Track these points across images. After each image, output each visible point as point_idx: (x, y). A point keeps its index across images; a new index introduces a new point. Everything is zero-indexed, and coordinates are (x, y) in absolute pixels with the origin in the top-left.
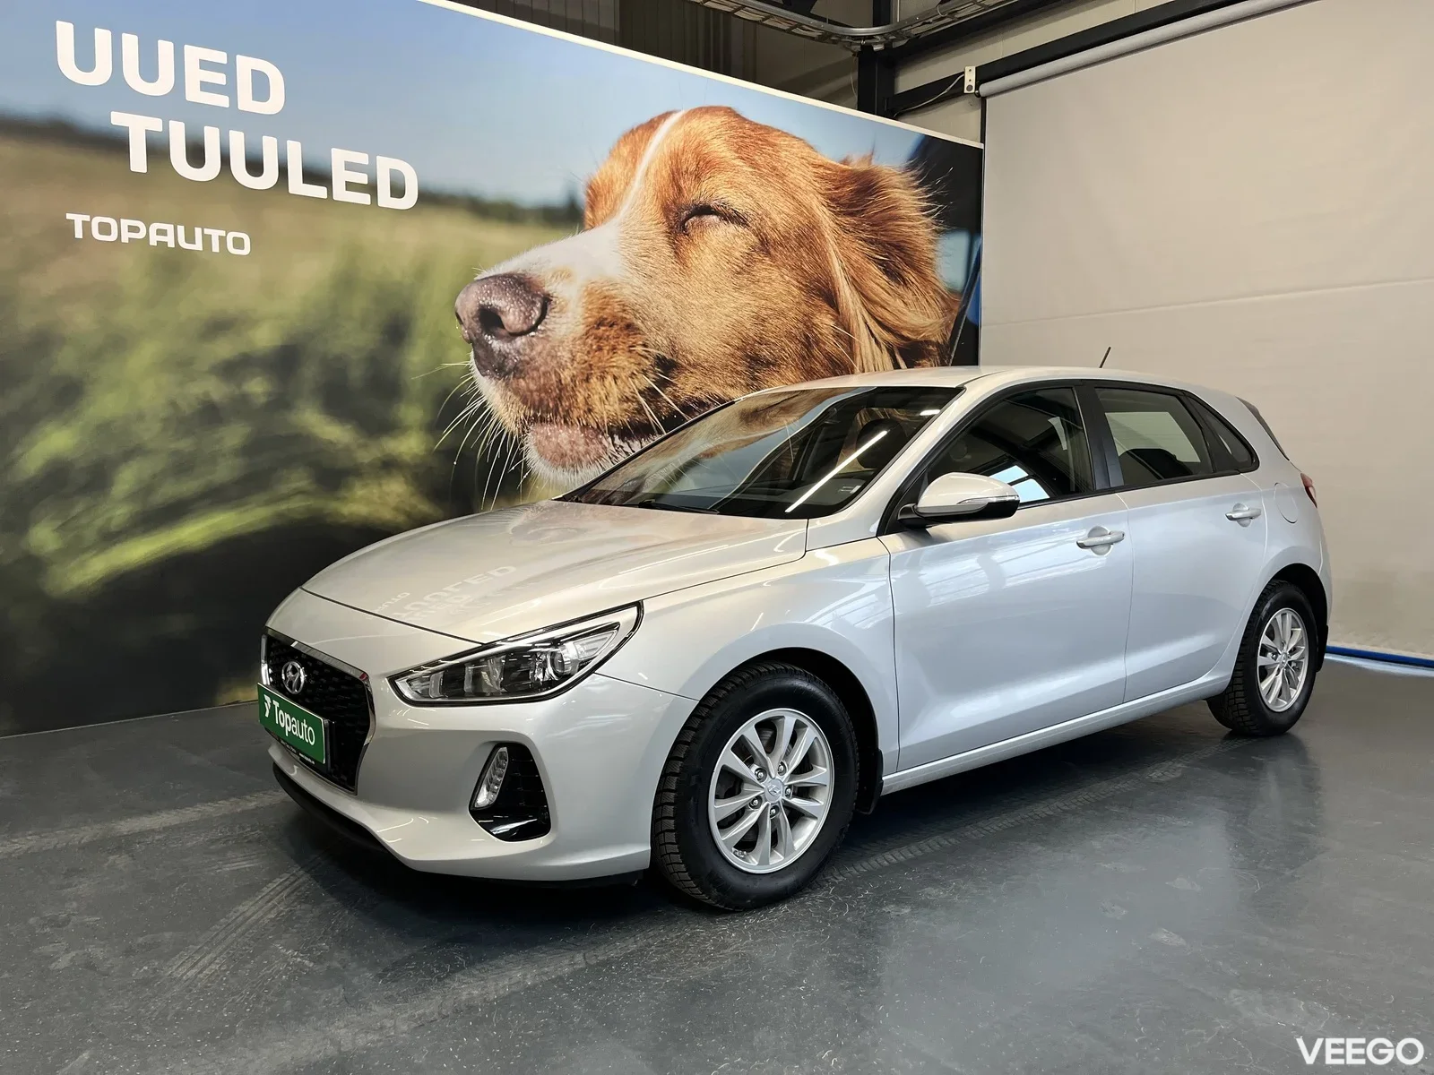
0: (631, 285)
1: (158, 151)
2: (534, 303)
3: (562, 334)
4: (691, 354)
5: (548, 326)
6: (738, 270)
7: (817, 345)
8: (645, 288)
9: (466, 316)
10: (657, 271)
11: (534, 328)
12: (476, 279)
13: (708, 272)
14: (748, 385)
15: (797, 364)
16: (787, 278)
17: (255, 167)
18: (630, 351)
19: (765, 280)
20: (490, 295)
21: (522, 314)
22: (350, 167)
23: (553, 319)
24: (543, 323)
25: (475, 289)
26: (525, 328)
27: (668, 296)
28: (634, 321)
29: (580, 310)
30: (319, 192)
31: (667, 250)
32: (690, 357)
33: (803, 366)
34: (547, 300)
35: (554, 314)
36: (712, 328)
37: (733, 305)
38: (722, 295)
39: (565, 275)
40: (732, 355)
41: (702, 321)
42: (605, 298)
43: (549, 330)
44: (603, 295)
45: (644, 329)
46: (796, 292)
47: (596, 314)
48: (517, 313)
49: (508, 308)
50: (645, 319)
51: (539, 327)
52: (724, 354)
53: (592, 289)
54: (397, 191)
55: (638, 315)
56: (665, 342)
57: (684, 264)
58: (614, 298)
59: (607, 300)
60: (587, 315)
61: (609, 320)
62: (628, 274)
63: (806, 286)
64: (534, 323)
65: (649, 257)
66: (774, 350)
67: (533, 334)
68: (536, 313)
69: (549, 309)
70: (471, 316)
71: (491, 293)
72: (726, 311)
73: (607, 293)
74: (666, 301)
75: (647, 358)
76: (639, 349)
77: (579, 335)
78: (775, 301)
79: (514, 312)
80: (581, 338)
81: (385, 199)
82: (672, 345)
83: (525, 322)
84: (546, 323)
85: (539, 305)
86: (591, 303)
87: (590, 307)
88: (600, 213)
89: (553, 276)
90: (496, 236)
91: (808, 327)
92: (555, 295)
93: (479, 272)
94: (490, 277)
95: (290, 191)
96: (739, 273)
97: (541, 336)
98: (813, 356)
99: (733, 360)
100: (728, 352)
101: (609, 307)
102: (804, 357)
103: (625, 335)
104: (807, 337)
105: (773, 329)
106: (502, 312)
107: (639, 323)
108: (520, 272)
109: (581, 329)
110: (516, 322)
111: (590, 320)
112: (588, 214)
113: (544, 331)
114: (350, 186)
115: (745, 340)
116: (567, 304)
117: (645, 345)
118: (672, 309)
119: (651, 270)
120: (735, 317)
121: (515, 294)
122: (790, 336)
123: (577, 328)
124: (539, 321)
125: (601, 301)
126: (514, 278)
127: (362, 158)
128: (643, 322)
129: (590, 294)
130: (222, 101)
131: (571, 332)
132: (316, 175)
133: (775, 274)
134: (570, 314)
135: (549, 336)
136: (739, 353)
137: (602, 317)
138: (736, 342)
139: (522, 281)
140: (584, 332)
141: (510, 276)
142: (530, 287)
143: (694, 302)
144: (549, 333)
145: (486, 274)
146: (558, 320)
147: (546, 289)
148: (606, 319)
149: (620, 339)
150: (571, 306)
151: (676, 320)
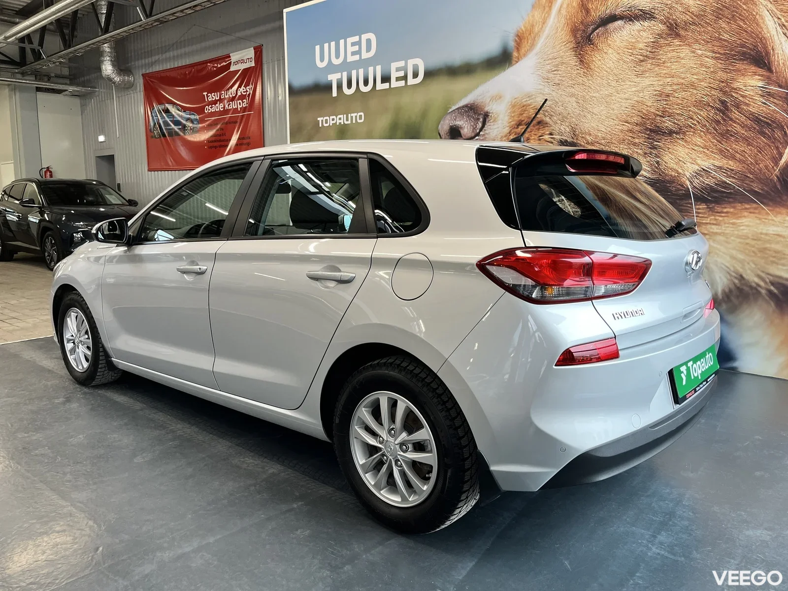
0: (543, 94)
1: (340, 87)
2: (478, 119)
3: (494, 135)
4: (590, 135)
5: (486, 132)
6: (642, 58)
7: (737, 106)
8: (554, 94)
9: (443, 134)
10: (564, 79)
11: (478, 135)
12: (449, 112)
13: (610, 68)
14: (645, 153)
15: (708, 129)
16: (700, 52)
17: (366, 83)
18: (540, 140)
19: (672, 60)
20: (455, 120)
21: (472, 127)
22: (398, 70)
23: (489, 127)
24: (483, 130)
25: (448, 117)
26: (473, 135)
27: (573, 95)
28: (544, 119)
29: (507, 118)
30: (386, 86)
31: (573, 61)
32: (588, 138)
33: (716, 130)
34: (486, 116)
35: (490, 124)
36: (611, 112)
37: (634, 89)
38: (623, 83)
39: (498, 98)
40: (631, 131)
41: (602, 108)
42: (523, 107)
43: (487, 134)
44: (522, 105)
45: (551, 123)
46: (710, 62)
47: (517, 119)
48: (469, 127)
49: (464, 125)
50: (552, 116)
51: (481, 133)
52: (622, 131)
53: (515, 102)
54: (415, 75)
55: (547, 114)
56: (568, 129)
57: (588, 68)
58: (530, 105)
59: (525, 107)
60: (511, 120)
61: (526, 121)
62: (541, 87)
63: (724, 54)
64: (478, 131)
65: (558, 71)
66: (679, 120)
67: (477, 138)
68: (480, 125)
69: (487, 121)
70: (445, 133)
71: (456, 118)
72: (626, 96)
73: (525, 104)
74: (570, 99)
75: (552, 143)
76: (547, 137)
77: (504, 135)
78: (683, 76)
79: (467, 126)
80: (506, 136)
81: (411, 81)
82: (574, 131)
83: (473, 132)
84: (485, 130)
85: (481, 120)
86: (514, 112)
87: (513, 115)
88: (523, 51)
89: (490, 100)
90: (460, 84)
91: (725, 93)
92: (491, 112)
93: (451, 108)
94: (456, 109)
95: (377, 89)
96: (642, 61)
97: (481, 138)
98: (731, 119)
99: (631, 134)
100: (625, 128)
101: (526, 112)
102: (718, 122)
103: (536, 129)
104: (723, 103)
105: (680, 102)
106: (461, 128)
107: (547, 119)
108: (472, 102)
109: (507, 130)
110: (468, 133)
111: (512, 123)
112: (515, 54)
113: (484, 135)
114: (398, 79)
115: (645, 117)
116: (498, 116)
117: (551, 134)
118: (574, 104)
119: (559, 80)
120: (636, 98)
121: (468, 116)
122: (699, 104)
123: (504, 130)
124: (481, 130)
125: (520, 110)
126: (469, 107)
127: (401, 64)
128: (550, 118)
129: (513, 106)
130: (357, 57)
131: (500, 133)
132: (386, 79)
133: (685, 52)
134: (500, 122)
135: (486, 138)
136: (637, 128)
137: (520, 120)
138: (636, 119)
139: (473, 107)
140: (508, 131)
141: (466, 106)
142: (477, 110)
143: (594, 95)
144: (486, 136)
145: (454, 108)
146: (492, 127)
147: (486, 109)
148: (523, 121)
149: (533, 133)
150: (501, 116)
151: (578, 112)
